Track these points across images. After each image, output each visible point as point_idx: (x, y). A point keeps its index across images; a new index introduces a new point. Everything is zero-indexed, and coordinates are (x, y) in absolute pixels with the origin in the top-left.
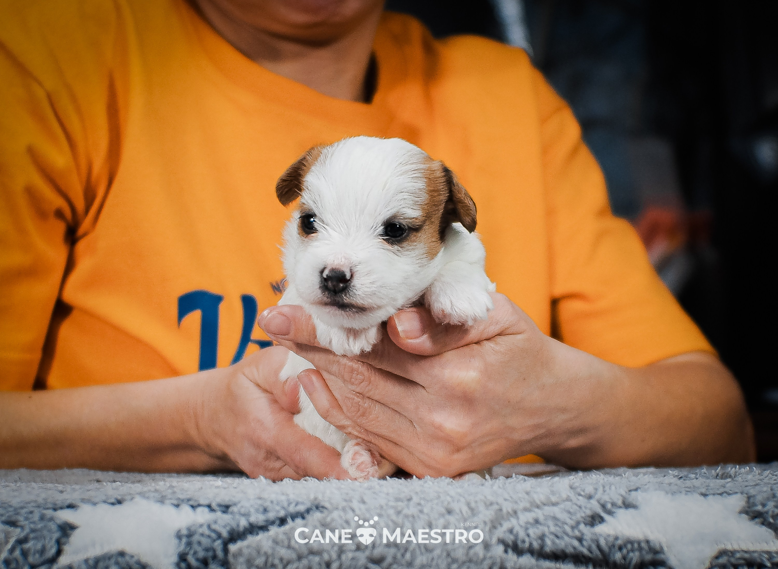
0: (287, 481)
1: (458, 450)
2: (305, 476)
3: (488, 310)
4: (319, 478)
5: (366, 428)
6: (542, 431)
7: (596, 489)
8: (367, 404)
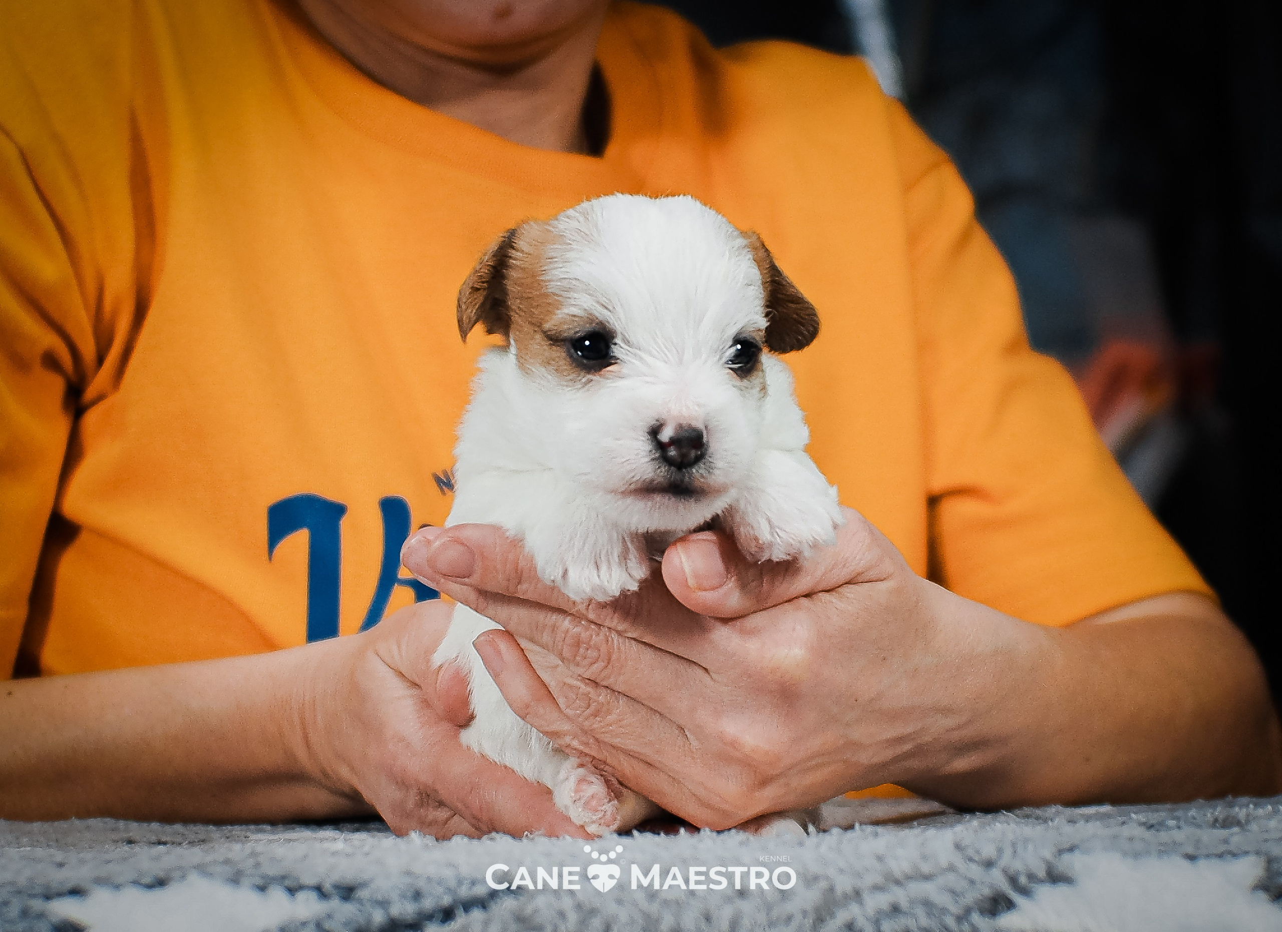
0: (459, 841)
1: (765, 782)
2: (490, 832)
3: (835, 527)
4: (516, 834)
5: (597, 736)
6: (907, 747)
7: (1000, 851)
8: (603, 697)
